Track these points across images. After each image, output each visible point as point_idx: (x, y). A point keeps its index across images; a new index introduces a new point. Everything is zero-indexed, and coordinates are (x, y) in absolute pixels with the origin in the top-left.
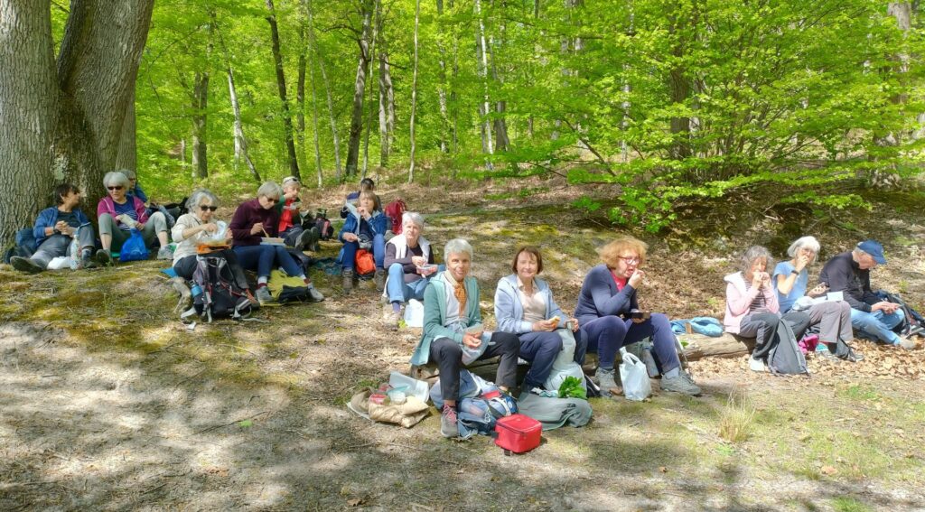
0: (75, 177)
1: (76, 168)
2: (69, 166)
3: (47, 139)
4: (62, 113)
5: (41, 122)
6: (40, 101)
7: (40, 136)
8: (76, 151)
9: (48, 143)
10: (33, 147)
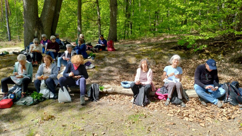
0: (39, 35)
1: (39, 33)
2: (38, 33)
3: (33, 28)
4: (37, 22)
5: (32, 24)
6: (32, 20)
7: (32, 27)
8: (39, 30)
9: (33, 29)
10: (30, 29)
